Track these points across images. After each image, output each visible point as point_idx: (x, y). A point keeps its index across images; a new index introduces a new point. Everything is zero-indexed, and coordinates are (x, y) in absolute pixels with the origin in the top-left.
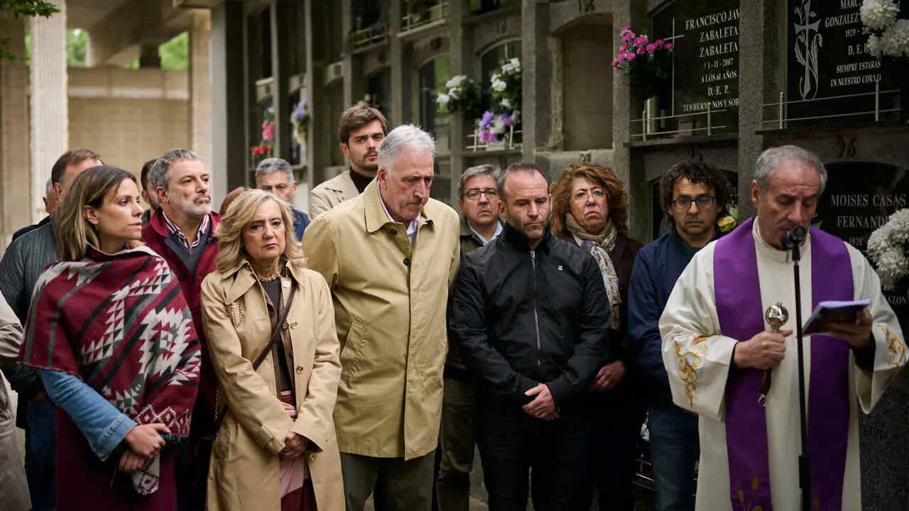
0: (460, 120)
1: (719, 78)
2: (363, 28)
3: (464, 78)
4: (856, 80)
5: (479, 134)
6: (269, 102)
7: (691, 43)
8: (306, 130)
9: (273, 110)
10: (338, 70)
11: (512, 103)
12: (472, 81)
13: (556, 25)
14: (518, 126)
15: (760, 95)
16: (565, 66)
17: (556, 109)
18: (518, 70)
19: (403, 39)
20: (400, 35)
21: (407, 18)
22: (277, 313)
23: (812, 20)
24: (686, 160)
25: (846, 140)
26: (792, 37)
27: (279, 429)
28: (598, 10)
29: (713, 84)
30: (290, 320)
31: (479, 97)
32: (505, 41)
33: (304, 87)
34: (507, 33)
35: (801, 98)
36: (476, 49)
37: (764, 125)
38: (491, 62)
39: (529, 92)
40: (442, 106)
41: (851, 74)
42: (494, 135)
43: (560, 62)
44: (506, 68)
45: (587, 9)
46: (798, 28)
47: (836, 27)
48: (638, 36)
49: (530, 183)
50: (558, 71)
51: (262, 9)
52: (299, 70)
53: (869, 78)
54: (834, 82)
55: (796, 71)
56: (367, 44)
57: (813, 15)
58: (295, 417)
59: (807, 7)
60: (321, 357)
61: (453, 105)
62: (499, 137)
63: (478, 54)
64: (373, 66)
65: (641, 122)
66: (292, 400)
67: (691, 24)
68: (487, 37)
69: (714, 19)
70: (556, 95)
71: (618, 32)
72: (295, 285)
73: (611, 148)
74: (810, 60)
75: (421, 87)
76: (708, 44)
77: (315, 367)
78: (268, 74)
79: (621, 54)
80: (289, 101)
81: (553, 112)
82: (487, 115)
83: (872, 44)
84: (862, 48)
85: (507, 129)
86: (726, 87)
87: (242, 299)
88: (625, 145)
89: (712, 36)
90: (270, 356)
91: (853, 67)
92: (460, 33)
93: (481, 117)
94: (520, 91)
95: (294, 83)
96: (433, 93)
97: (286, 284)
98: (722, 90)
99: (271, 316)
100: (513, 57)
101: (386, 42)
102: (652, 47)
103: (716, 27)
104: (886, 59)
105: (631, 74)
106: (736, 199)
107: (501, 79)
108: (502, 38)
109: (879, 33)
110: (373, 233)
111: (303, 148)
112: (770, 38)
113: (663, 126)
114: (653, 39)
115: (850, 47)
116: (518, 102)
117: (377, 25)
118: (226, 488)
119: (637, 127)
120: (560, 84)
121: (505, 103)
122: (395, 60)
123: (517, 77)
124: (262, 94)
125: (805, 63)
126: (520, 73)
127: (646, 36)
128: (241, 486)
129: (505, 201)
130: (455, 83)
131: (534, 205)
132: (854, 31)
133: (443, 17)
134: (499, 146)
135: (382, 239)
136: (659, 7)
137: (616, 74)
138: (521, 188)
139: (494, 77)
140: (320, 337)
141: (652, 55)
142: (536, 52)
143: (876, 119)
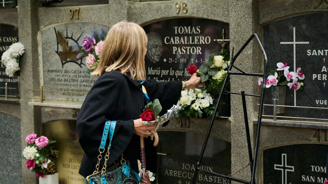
143: (4, 6)
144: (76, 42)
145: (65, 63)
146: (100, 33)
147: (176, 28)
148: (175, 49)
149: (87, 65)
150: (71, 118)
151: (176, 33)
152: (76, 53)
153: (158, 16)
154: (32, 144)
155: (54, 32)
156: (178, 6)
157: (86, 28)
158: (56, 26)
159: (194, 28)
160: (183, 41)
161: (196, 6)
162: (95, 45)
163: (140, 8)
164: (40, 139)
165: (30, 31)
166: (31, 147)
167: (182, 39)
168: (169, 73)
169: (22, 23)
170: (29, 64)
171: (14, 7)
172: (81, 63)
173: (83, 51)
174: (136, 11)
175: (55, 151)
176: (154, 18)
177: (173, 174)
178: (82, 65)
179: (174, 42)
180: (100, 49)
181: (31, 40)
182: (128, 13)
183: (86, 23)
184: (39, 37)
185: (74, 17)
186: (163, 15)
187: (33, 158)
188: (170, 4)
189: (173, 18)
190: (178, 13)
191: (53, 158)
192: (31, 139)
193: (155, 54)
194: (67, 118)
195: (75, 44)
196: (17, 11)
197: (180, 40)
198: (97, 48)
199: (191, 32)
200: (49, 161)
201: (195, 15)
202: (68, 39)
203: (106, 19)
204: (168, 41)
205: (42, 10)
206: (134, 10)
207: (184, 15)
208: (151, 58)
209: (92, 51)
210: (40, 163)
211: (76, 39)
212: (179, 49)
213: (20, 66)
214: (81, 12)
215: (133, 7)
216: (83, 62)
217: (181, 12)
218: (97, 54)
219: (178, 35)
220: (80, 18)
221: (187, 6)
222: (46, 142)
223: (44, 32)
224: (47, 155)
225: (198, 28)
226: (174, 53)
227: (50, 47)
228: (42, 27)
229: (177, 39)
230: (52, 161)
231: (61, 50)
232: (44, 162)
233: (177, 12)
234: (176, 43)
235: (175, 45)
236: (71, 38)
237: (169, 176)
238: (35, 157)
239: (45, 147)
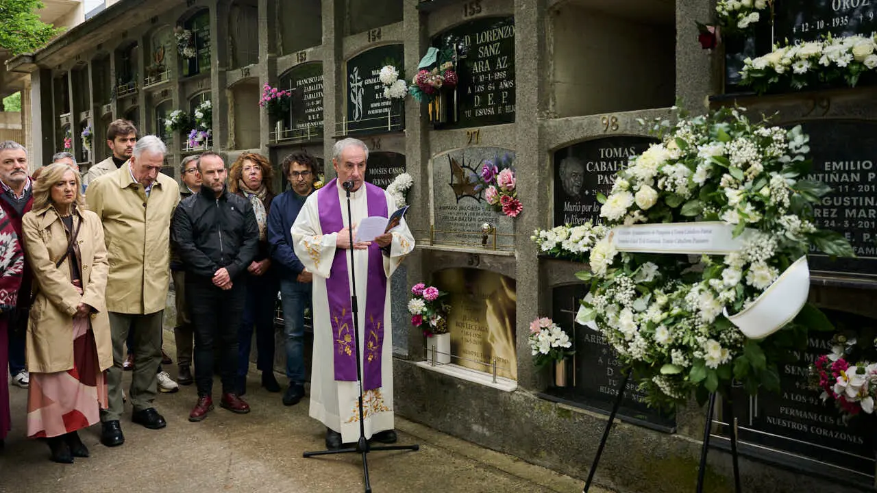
0: (179, 134)
1: (314, 111)
2: (122, 84)
3: (180, 111)
4: (380, 111)
5: (189, 142)
6: (68, 126)
7: (300, 93)
8: (90, 142)
9: (71, 131)
10: (109, 108)
11: (207, 125)
12: (185, 113)
13: (229, 84)
14: (210, 138)
15: (333, 118)
16: (236, 105)
17: (231, 128)
18: (209, 107)
19: (145, 90)
20: (144, 88)
21: (148, 79)
22: (71, 236)
23: (358, 81)
24: (297, 152)
25: (376, 140)
26: (349, 89)
27: (73, 301)
28: (252, 75)
29: (311, 114)
30: (78, 239)
31: (189, 122)
32: (203, 92)
33: (89, 117)
34: (204, 88)
35: (353, 120)
36: (187, 96)
37: (336, 134)
38: (195, 102)
39: (216, 119)
40: (167, 126)
41: (377, 108)
42: (198, 142)
43: (233, 104)
44: (203, 106)
45: (246, 75)
46: (352, 85)
47: (370, 85)
48: (272, 88)
49: (214, 162)
50: (232, 107)
51: (63, 74)
52: (86, 109)
53: (386, 110)
54: (369, 112)
55: (351, 106)
56: (125, 93)
57: (359, 78)
58: (82, 294)
59: (356, 74)
60: (97, 260)
61: (174, 126)
62: (200, 143)
63: (188, 99)
64: (129, 106)
65: (275, 134)
66: (80, 285)
67: (299, 83)
68: (193, 89)
69: (311, 80)
70: (231, 120)
71: (262, 86)
72: (81, 219)
73: (259, 148)
74: (358, 101)
75: (157, 117)
76: (307, 93)
77: (93, 265)
78: (67, 111)
79: (264, 98)
80: (80, 126)
81: (229, 129)
82: (193, 131)
83: (387, 92)
84: (382, 95)
85: (205, 139)
86: (318, 115)
87: (49, 228)
88: (267, 146)
89: (310, 88)
90: (66, 260)
91: (378, 104)
92: (177, 87)
93: (190, 133)
94: (211, 118)
95: (83, 116)
96: (163, 120)
97: (76, 219)
98: (316, 116)
99: (67, 237)
100: (207, 100)
101: (136, 92)
102: (279, 94)
103: (312, 84)
104: (394, 100)
105: (269, 108)
106: (323, 173)
107: (200, 111)
108: (201, 90)
109: (389, 86)
110: (124, 189)
111: (89, 152)
112: (338, 89)
113: (286, 135)
114: (280, 91)
115: (377, 95)
116: (210, 124)
117: (131, 83)
118: (39, 336)
119: (273, 136)
120: (233, 115)
121: (203, 125)
122: (141, 103)
123: (209, 110)
124: (64, 122)
125: (356, 103)
126: (211, 109)
127: (276, 89)
128: (49, 334)
129: (201, 173)
130: (175, 114)
131: (217, 173)
132: (378, 86)
133: (168, 78)
134: (201, 148)
135: (130, 192)
136: (283, 73)
137: (262, 109)
138: (210, 164)
139: (196, 111)
140: (96, 249)
141: (279, 99)
142: (219, 97)
143: (389, 129)
144: (474, 171)
145: (460, 198)
146: (503, 159)
147: (602, 150)
148: (600, 177)
149: (487, 199)
150: (466, 265)
151: (602, 157)
152: (473, 185)
153: (579, 136)
154: (419, 296)
155: (448, 160)
156: (605, 122)
157: (487, 153)
158: (451, 152)
159: (626, 150)
160: (611, 167)
161: (629, 121)
162: (498, 174)
163: (555, 126)
164: (428, 290)
165: (419, 159)
166: (418, 299)
167: (610, 164)
168: (592, 209)
169: (410, 149)
170: (418, 199)
171: (401, 131)
172: (480, 198)
173: (482, 182)
174: (549, 130)
175: (447, 305)
176: (573, 139)
177: (596, 340)
178: (481, 200)
179: (600, 169)
180: (503, 179)
181: (420, 170)
182: (540, 134)
183: (486, 148)
184: (430, 167)
185: (472, 141)
186: (585, 134)
187: (419, 312)
188: (594, 119)
189: (598, 138)
190: (605, 131)
191: (444, 314)
192: (418, 289)
193: (573, 185)
194: (461, 266)
195: (473, 173)
196: (404, 135)
197: (606, 166)
198: (499, 178)
199: (622, 155)
200: (439, 317)
201: (628, 133)
202: (465, 169)
203: (511, 141)
204: (591, 167)
205: (433, 134)
206: (547, 129)
207: (613, 133)
208: (569, 189)
209: (494, 182)
210: (428, 319)
211: (474, 169)
212: (606, 178)
213: (406, 201)
214: (480, 133)
215: (546, 124)
216: (482, 197)
217: (609, 129)
218: (499, 185)
219: (605, 159)
220: (480, 141)
221: (619, 120)
222: (436, 293)
223: (435, 161)
224: (437, 310)
225: (632, 149)
226: (599, 183)
227: (443, 178)
228: (434, 154)
229: (603, 164)
230: (443, 317)
231: (455, 182)
232: (433, 319)
233: (604, 129)
234: (602, 170)
235: (600, 173)
236: (468, 167)
237: (590, 343)
238: (422, 311)
239: (434, 300)
